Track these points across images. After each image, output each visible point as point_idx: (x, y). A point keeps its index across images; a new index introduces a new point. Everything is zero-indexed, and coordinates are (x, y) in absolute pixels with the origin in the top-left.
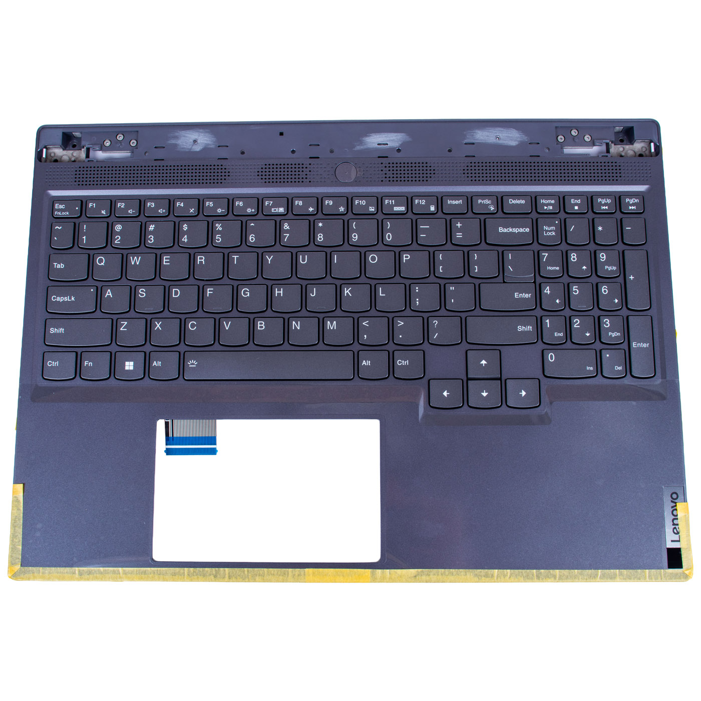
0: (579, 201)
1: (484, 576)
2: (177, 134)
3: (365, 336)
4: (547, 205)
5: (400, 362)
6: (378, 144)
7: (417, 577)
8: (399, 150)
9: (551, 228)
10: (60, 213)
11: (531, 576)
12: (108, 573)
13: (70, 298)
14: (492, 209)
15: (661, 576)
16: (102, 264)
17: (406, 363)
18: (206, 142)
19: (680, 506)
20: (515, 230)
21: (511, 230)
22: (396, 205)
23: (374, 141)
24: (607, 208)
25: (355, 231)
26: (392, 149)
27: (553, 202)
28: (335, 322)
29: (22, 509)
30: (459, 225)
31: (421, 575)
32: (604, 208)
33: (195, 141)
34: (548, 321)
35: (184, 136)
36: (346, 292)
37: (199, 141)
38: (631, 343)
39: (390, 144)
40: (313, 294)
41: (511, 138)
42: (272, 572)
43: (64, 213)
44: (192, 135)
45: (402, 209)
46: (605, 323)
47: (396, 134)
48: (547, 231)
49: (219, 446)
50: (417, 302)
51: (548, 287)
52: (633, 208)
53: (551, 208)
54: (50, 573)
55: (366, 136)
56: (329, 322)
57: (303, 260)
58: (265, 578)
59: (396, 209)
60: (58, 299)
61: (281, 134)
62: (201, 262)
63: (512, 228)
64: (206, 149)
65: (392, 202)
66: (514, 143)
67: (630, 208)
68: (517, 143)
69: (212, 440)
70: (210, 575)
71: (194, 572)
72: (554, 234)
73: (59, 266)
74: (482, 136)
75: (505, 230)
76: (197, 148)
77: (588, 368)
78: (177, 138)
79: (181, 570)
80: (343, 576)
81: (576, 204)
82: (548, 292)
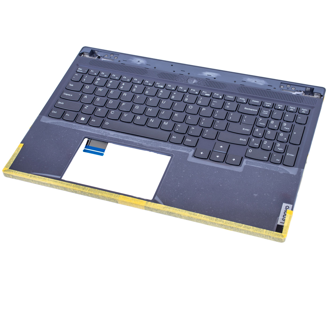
0: (282, 106)
1: (193, 215)
2: (133, 58)
3: (177, 129)
4: (267, 105)
5: (187, 140)
6: (208, 75)
8: (215, 78)
9: (266, 112)
10: (79, 71)
11: (213, 219)
12: (42, 178)
13: (71, 95)
14: (245, 101)
15: (271, 233)
16: (88, 88)
17: (190, 141)
18: (143, 62)
19: (288, 211)
20: (251, 110)
22: (206, 93)
23: (206, 74)
24: (293, 110)
25: (187, 98)
26: (212, 77)
27: (271, 104)
28: (167, 123)
29: (19, 151)
30: (229, 104)
31: (167, 208)
32: (291, 110)
33: (139, 61)
34: (253, 139)
35: (135, 59)
36: (176, 115)
37: (140, 62)
38: (287, 153)
39: (212, 76)
40: (163, 113)
41: (261, 83)
42: (107, 193)
43: (80, 71)
44: (139, 59)
45: (209, 95)
46: (278, 145)
47: (216, 73)
48: (264, 112)
50: (202, 123)
51: (258, 129)
52: (304, 112)
53: (269, 106)
54: (19, 173)
55: (204, 72)
56: (165, 122)
57: (163, 102)
58: (103, 194)
59: (206, 95)
60: (66, 94)
61: (172, 65)
62: (124, 95)
63: (250, 108)
64: (142, 64)
65: (205, 92)
66: (261, 84)
67: (303, 112)
68: (263, 84)
69: (104, 150)
70: (81, 188)
71: (76, 186)
72: (267, 113)
73: (71, 85)
74: (249, 80)
75: (247, 109)
76: (139, 63)
77: (265, 157)
78: (133, 59)
79: (71, 184)
80: (135, 201)
81: (280, 107)
82: (257, 131)
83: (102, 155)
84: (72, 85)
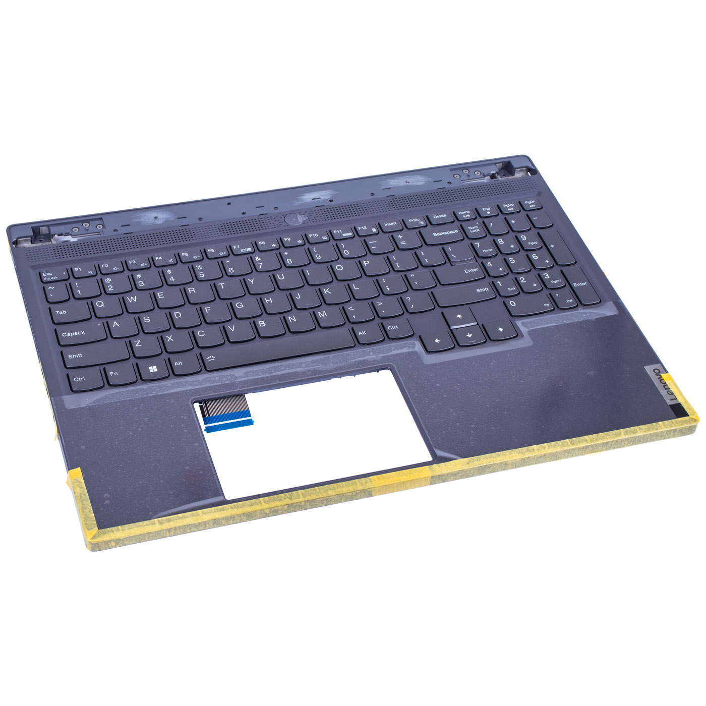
0: (489, 209)
1: (527, 452)
2: (137, 215)
3: (354, 317)
4: (465, 214)
5: (390, 328)
6: (313, 199)
7: (470, 464)
8: (331, 201)
9: (474, 228)
10: (49, 279)
11: (566, 444)
12: (188, 517)
13: (80, 332)
14: (422, 223)
15: (674, 424)
16: (102, 306)
17: (396, 327)
18: (165, 217)
19: (664, 376)
20: (447, 233)
21: (443, 234)
22: (343, 233)
23: (308, 197)
24: (512, 209)
25: (316, 253)
26: (325, 200)
27: (469, 212)
28: (324, 312)
29: (85, 487)
30: (400, 237)
31: (473, 462)
32: (510, 209)
33: (156, 218)
34: (499, 283)
35: (145, 216)
36: (326, 292)
37: (159, 217)
38: (572, 285)
39: (322, 198)
40: (298, 297)
41: (419, 181)
42: (341, 485)
43: (52, 278)
44: (153, 215)
45: (350, 234)
46: (545, 276)
47: (324, 191)
48: (472, 230)
49: (253, 417)
50: (388, 289)
51: (489, 262)
52: (533, 206)
53: (468, 216)
54: (129, 529)
55: (301, 196)
56: (319, 313)
57: (281, 277)
58: (337, 491)
59: (344, 235)
60: (69, 335)
61: (229, 204)
62: (192, 292)
63: (443, 232)
64: (167, 221)
65: (340, 232)
66: (422, 183)
67: (531, 206)
68: (424, 183)
69: (247, 413)
70: (285, 498)
71: (269, 499)
72: (478, 230)
73: (61, 313)
74: (393, 183)
75: (439, 234)
76: (159, 222)
77: (545, 305)
78: (139, 218)
79: (257, 500)
80: (405, 475)
81: (488, 211)
82: (491, 265)
83: (250, 423)
84: (64, 312)
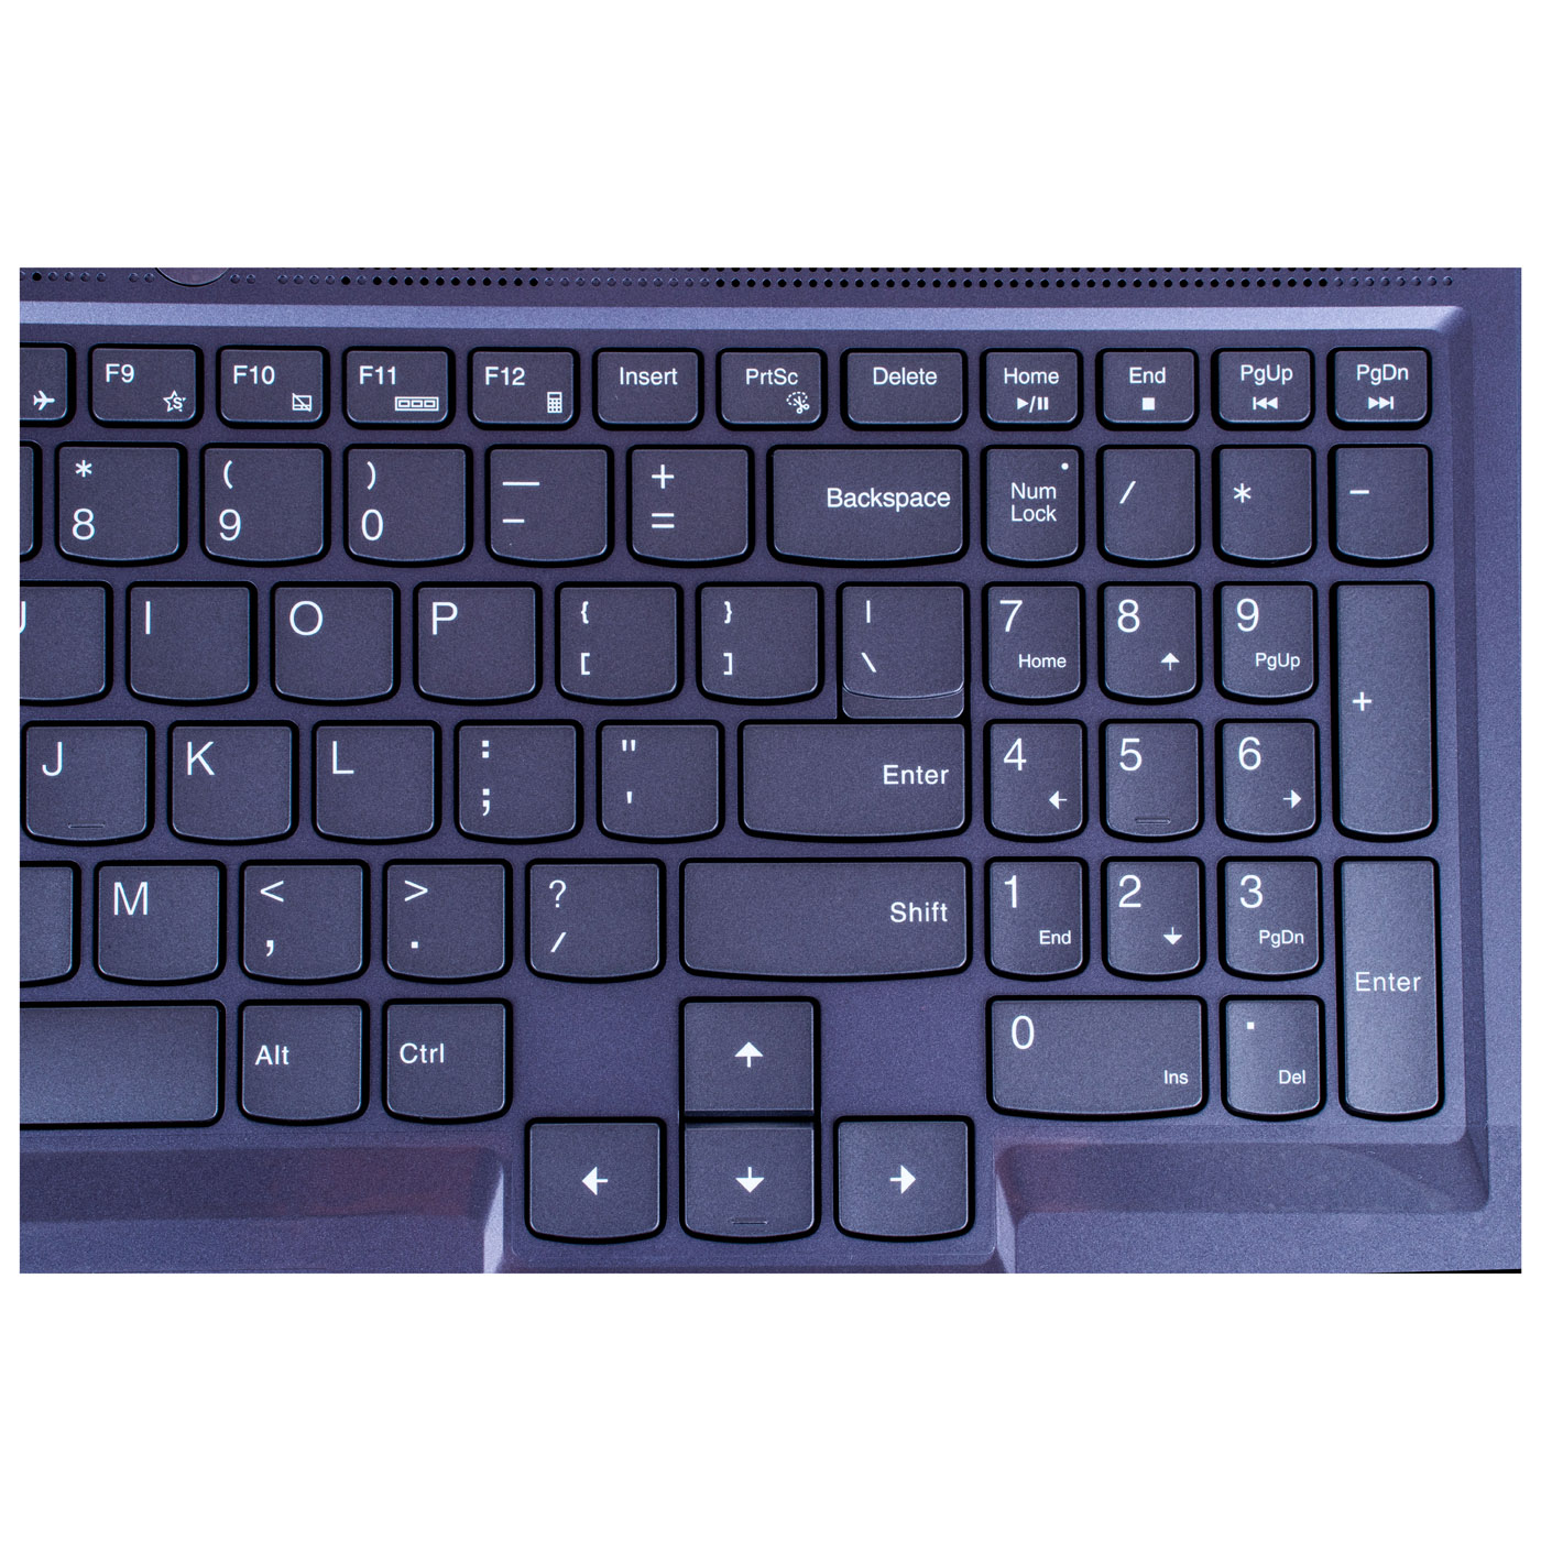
0: (1160, 376)
3: (270, 944)
4: (1029, 392)
5: (409, 1053)
9: (1038, 493)
14: (802, 407)
17: (437, 1055)
20: (895, 501)
21: (875, 499)
22: (406, 388)
24: (1274, 403)
25: (229, 499)
27: (1053, 378)
28: (144, 885)
30: (663, 477)
32: (1263, 403)
34: (1013, 882)
36: (191, 760)
38: (1348, 975)
40: (52, 768)
45: (429, 404)
46: (1245, 892)
48: (1022, 504)
50: (486, 804)
51: (1019, 742)
52: (1383, 403)
53: (1043, 403)
56: (118, 885)
59: (404, 404)
63: (881, 489)
65: (387, 376)
67: (1372, 403)
72: (1050, 515)
75: (853, 501)
77: (1169, 1076)
81: (1149, 389)
82: (1020, 761)
